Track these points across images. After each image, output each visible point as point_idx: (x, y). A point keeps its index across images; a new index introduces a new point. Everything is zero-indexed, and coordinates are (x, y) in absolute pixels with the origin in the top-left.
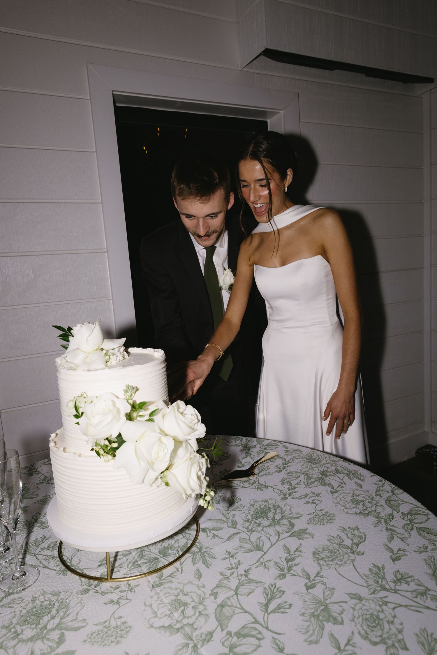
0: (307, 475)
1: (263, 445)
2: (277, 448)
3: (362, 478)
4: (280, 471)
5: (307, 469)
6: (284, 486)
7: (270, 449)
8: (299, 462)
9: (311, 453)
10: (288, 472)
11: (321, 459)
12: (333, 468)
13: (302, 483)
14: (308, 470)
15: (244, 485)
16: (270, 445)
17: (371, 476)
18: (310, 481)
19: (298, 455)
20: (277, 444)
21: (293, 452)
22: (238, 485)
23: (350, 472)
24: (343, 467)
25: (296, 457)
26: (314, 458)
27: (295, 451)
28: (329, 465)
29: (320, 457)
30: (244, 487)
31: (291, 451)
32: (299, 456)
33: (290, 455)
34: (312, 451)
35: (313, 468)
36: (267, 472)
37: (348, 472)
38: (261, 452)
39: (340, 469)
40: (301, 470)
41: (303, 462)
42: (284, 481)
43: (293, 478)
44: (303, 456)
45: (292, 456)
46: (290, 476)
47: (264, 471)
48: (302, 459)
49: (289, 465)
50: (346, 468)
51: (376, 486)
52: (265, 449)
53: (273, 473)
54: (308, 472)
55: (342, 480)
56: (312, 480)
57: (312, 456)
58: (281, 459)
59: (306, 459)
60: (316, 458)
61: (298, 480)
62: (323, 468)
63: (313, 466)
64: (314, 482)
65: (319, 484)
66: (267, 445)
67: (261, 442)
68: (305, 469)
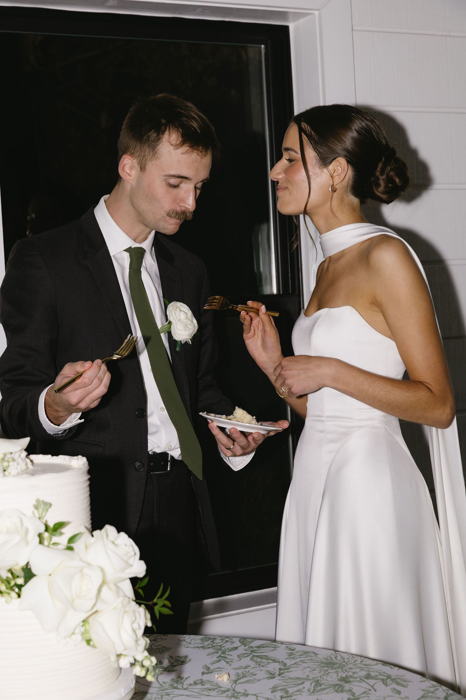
0: (318, 681)
2: (274, 650)
3: (405, 683)
4: (274, 677)
5: (318, 675)
6: (275, 694)
7: (261, 651)
8: (309, 667)
9: (333, 656)
10: (285, 678)
11: (346, 663)
12: (363, 673)
13: (306, 690)
14: (320, 677)
15: (209, 693)
16: (264, 647)
17: (421, 681)
18: (319, 688)
19: (309, 658)
20: (276, 646)
21: (301, 655)
22: (199, 693)
23: (389, 677)
24: (380, 672)
25: (305, 661)
26: (335, 662)
27: (306, 653)
28: (357, 670)
29: (346, 660)
30: (209, 696)
31: (299, 654)
32: (312, 660)
33: (296, 659)
34: (334, 654)
35: (329, 674)
36: (251, 678)
37: (384, 678)
38: (246, 655)
39: (373, 674)
40: (308, 676)
41: (315, 666)
42: (277, 689)
43: (293, 685)
44: (318, 660)
45: (299, 660)
46: (288, 682)
47: (246, 677)
48: (314, 664)
49: (289, 670)
50: (384, 673)
51: (424, 692)
52: (252, 651)
53: (260, 680)
54: (319, 678)
55: (372, 687)
56: (323, 687)
57: (334, 659)
58: (278, 663)
59: (322, 662)
60: (339, 662)
61: (301, 687)
62: (346, 673)
63: (329, 671)
64: (325, 689)
65: (333, 691)
66: (258, 647)
67: (249, 643)
68: (317, 674)
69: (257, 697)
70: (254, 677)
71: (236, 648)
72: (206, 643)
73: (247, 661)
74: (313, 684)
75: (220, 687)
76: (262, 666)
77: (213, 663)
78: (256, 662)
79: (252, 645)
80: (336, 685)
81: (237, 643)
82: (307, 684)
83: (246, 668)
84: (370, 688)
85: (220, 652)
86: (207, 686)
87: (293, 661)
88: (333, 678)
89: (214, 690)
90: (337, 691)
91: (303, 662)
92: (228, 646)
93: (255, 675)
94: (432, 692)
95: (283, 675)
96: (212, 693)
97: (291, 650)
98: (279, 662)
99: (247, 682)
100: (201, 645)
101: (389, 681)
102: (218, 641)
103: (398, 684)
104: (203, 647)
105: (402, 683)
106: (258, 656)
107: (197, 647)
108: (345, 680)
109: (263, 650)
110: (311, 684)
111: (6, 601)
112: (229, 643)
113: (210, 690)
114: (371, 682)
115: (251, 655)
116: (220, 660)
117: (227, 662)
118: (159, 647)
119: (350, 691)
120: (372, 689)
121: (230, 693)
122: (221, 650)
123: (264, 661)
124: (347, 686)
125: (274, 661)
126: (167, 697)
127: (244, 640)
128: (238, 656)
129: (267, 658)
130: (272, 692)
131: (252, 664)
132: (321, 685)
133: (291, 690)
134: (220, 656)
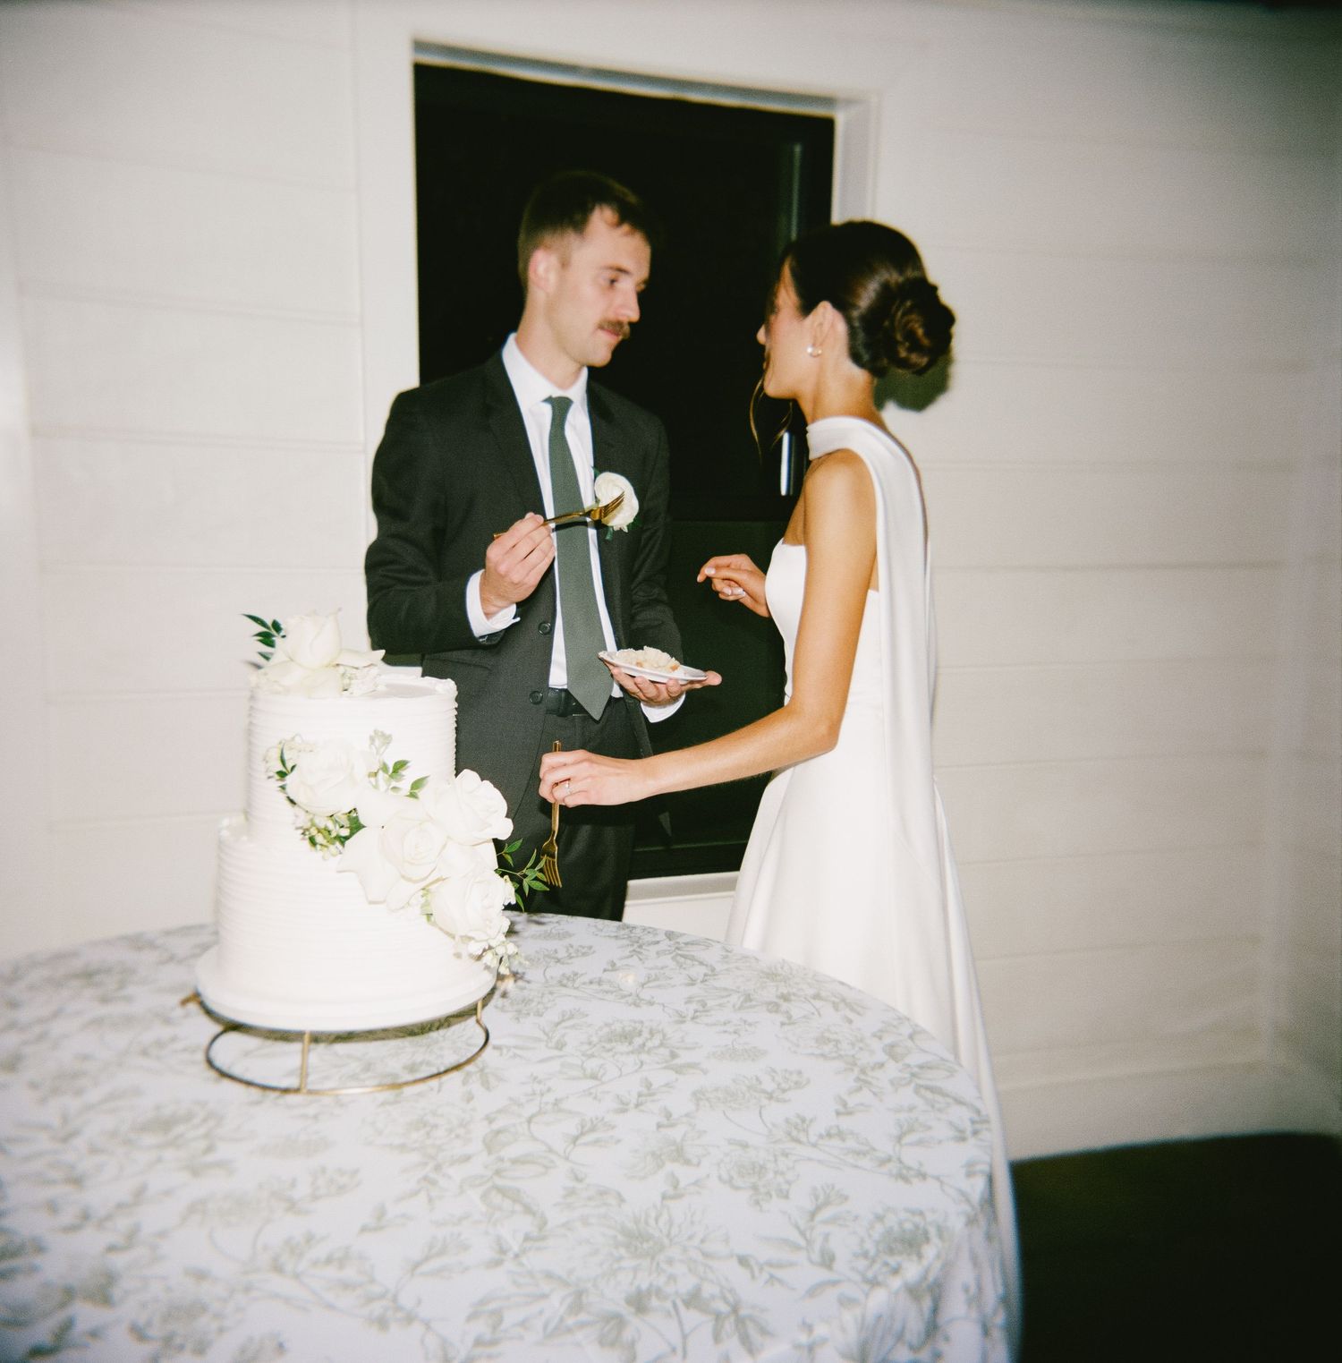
1: (678, 943)
12: (811, 992)
23: (843, 1000)
37: (837, 1000)
39: (823, 994)
40: (739, 987)
52: (677, 948)
55: (817, 1010)
56: (754, 1003)
59: (763, 972)
61: (725, 1000)
69: (664, 1006)
70: (668, 982)
71: (658, 942)
72: (622, 932)
73: (667, 960)
74: (742, 999)
75: (621, 990)
76: (685, 969)
77: (622, 959)
78: (678, 962)
79: (678, 940)
80: (769, 1003)
81: (661, 937)
82: (734, 999)
83: (662, 968)
84: (813, 1010)
85: (636, 945)
86: (606, 987)
87: (726, 966)
88: (770, 993)
89: (612, 992)
90: (770, 1011)
91: (737, 968)
92: (650, 938)
93: (671, 979)
94: (894, 1026)
95: (707, 983)
96: (610, 997)
97: (727, 951)
98: (706, 965)
99: (659, 986)
100: (616, 934)
101: (842, 1006)
102: (638, 931)
103: (852, 1010)
104: (616, 937)
105: (859, 1009)
106: (682, 956)
107: (609, 936)
108: (785, 998)
109: (690, 948)
110: (739, 998)
111: (323, 858)
112: (651, 936)
113: (607, 992)
114: (818, 1003)
115: (674, 954)
116: (632, 956)
117: (641, 959)
118: (561, 932)
119: (787, 1012)
120: (816, 1013)
121: (630, 1000)
122: (638, 942)
123: (689, 962)
124: (784, 1006)
125: (701, 963)
126: (550, 996)
127: (670, 935)
128: (658, 953)
129: (693, 958)
130: (686, 1003)
131: (672, 964)
132: (751, 1000)
133: (710, 1003)
134: (634, 951)
